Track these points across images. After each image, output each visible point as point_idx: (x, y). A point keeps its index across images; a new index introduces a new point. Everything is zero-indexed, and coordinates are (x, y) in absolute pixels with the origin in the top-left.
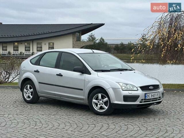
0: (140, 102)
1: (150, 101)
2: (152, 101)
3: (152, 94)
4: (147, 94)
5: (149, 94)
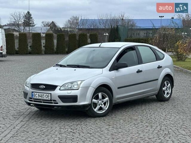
1: (41, 102)
2: (44, 102)
3: (40, 94)
4: (34, 93)
5: (36, 93)
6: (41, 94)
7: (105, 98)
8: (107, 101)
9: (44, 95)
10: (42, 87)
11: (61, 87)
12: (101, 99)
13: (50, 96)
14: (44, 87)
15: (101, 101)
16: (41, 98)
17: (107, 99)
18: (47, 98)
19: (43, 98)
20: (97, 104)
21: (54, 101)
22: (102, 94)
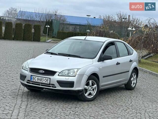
0: (28, 83)
1: (39, 85)
2: (42, 85)
3: (39, 78)
4: (33, 76)
5: (35, 77)
6: (41, 78)
7: (94, 85)
8: (95, 88)
9: (43, 79)
10: (41, 71)
11: (60, 73)
12: (91, 86)
13: (49, 80)
14: (44, 72)
15: (91, 87)
16: (40, 81)
17: (95, 86)
18: (46, 82)
19: (42, 82)
20: (88, 90)
21: (52, 85)
22: (92, 81)
